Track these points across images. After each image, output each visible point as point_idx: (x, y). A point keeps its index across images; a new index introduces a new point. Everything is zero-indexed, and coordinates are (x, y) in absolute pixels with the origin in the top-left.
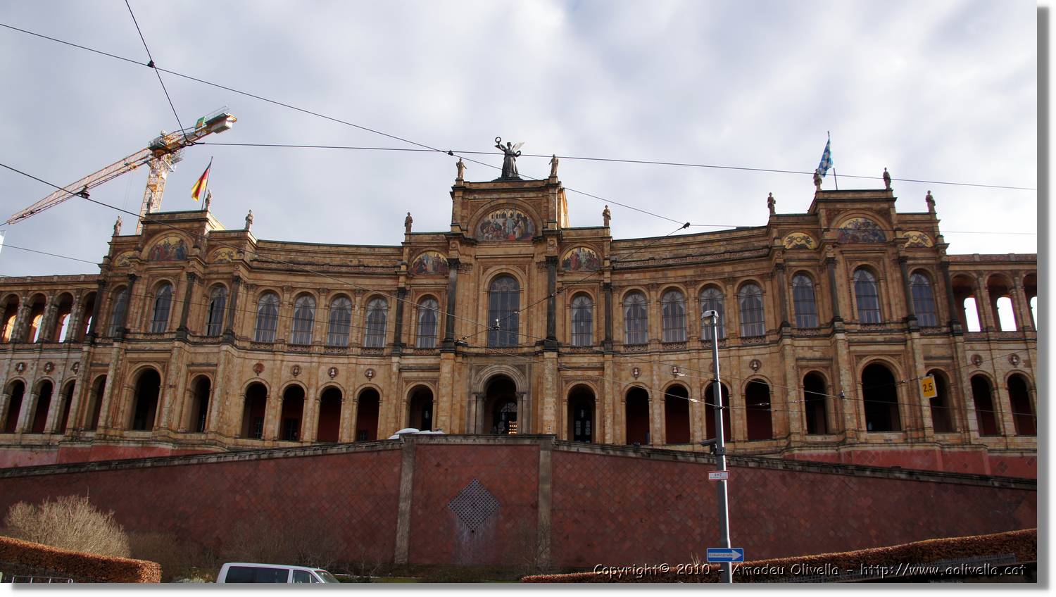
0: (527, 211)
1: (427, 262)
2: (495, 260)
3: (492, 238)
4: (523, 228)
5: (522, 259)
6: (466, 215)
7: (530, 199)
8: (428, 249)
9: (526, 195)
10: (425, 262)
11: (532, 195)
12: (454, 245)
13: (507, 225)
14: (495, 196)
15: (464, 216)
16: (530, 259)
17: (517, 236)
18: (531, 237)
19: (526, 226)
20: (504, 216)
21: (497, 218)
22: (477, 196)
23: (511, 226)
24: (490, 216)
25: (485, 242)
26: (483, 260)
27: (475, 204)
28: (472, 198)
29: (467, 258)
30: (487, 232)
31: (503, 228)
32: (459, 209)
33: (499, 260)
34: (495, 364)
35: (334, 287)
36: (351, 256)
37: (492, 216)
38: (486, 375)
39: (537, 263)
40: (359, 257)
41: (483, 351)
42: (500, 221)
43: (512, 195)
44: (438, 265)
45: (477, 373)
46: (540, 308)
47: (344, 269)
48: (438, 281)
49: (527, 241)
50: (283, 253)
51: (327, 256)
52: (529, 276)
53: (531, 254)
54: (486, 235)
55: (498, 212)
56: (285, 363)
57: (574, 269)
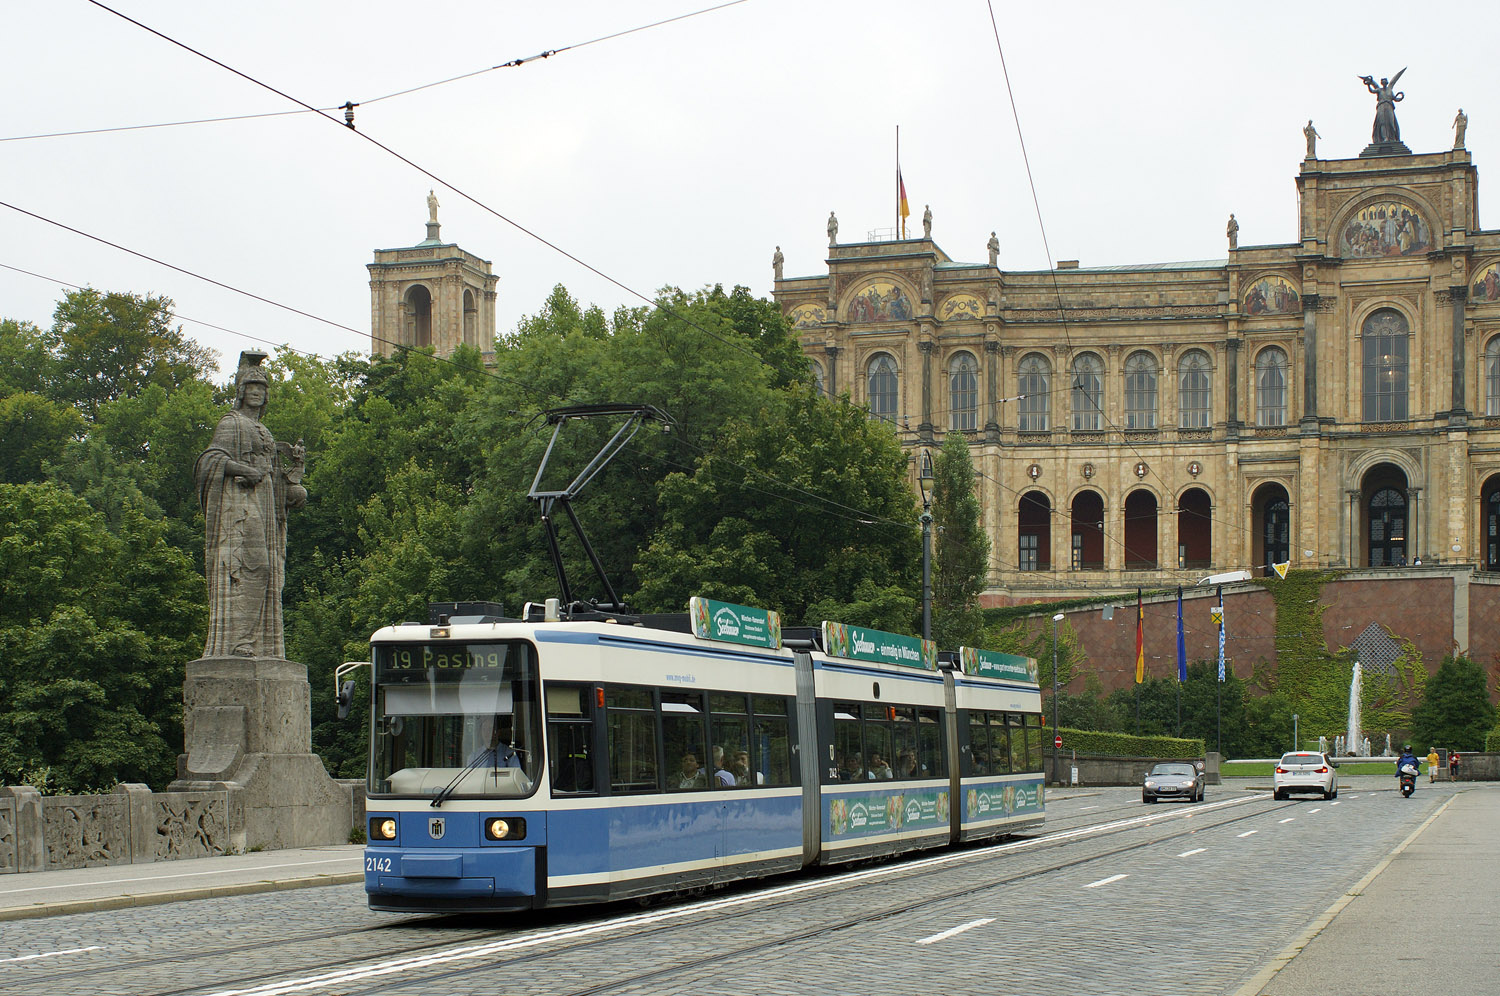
0: (1417, 206)
1: (1266, 294)
2: (1371, 288)
3: (1364, 253)
4: (1412, 234)
5: (1411, 286)
6: (1323, 217)
7: (1422, 186)
8: (1267, 273)
9: (1416, 180)
10: (1263, 294)
11: (1425, 179)
12: (1310, 273)
13: (1387, 229)
14: (1367, 182)
15: (1322, 220)
16: (1425, 285)
17: (1403, 247)
18: (1425, 251)
19: (1417, 230)
20: (1382, 215)
21: (1371, 218)
22: (1338, 184)
23: (1393, 232)
24: (1360, 214)
25: (1355, 260)
26: (1353, 289)
27: (1335, 197)
28: (1331, 187)
29: (1329, 287)
30: (1357, 243)
31: (1380, 235)
32: (1311, 209)
33: (1377, 288)
34: (1377, 449)
35: (1130, 341)
36: (1147, 288)
37: (1364, 215)
38: (1364, 464)
39: (1435, 293)
40: (1159, 288)
41: (1358, 428)
42: (1376, 224)
43: (1394, 181)
44: (1283, 298)
45: (1351, 463)
46: (1441, 363)
47: (1141, 313)
48: (1286, 324)
49: (1419, 256)
50: (1044, 291)
51: (1111, 290)
52: (1423, 312)
53: (1426, 278)
54: (1355, 247)
55: (1372, 209)
56: (1070, 461)
57: (1490, 297)
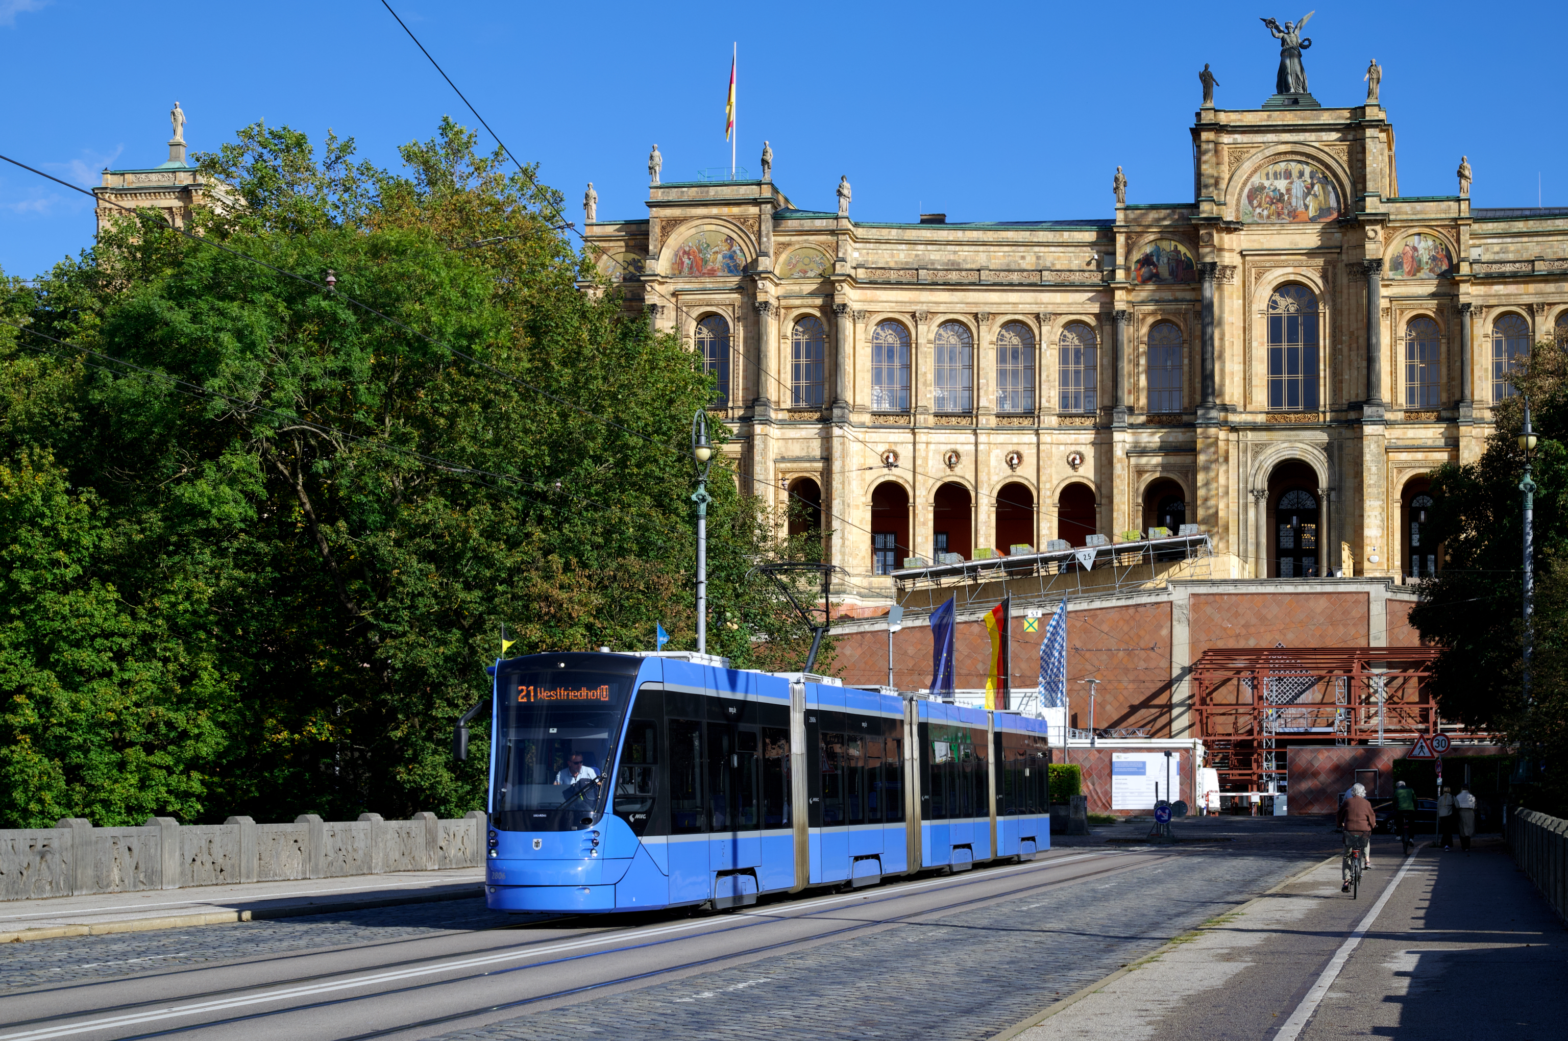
1: (1158, 260)
2: (1277, 258)
3: (1268, 217)
4: (1321, 198)
8: (1159, 236)
10: (1155, 259)
12: (1207, 238)
15: (1220, 178)
17: (1312, 213)
18: (1336, 217)
19: (1326, 194)
21: (1276, 178)
22: (1239, 137)
23: (1300, 194)
24: (1263, 173)
25: (1257, 224)
26: (1256, 258)
28: (1231, 141)
29: (1228, 254)
30: (1260, 206)
31: (1286, 197)
32: (1208, 165)
33: (1283, 257)
34: (1284, 441)
35: (1002, 309)
36: (1022, 249)
37: (1267, 174)
38: (1270, 459)
39: (1347, 265)
40: (1037, 249)
41: (1261, 419)
42: (1282, 185)
43: (1301, 137)
44: (1177, 267)
45: (1255, 457)
46: (1354, 346)
47: (1015, 278)
48: (1179, 295)
50: (903, 247)
51: (981, 248)
52: (1334, 287)
53: (1336, 247)
54: (1258, 210)
55: (1277, 168)
56: (932, 447)
57: (1409, 273)
